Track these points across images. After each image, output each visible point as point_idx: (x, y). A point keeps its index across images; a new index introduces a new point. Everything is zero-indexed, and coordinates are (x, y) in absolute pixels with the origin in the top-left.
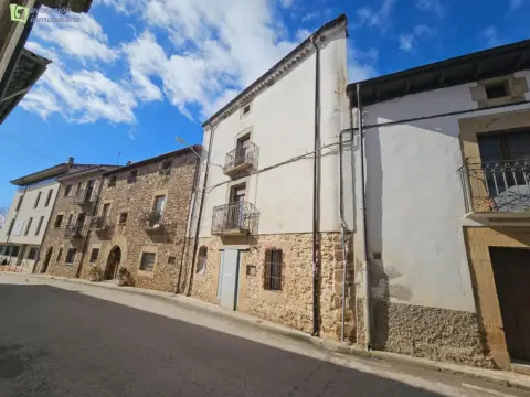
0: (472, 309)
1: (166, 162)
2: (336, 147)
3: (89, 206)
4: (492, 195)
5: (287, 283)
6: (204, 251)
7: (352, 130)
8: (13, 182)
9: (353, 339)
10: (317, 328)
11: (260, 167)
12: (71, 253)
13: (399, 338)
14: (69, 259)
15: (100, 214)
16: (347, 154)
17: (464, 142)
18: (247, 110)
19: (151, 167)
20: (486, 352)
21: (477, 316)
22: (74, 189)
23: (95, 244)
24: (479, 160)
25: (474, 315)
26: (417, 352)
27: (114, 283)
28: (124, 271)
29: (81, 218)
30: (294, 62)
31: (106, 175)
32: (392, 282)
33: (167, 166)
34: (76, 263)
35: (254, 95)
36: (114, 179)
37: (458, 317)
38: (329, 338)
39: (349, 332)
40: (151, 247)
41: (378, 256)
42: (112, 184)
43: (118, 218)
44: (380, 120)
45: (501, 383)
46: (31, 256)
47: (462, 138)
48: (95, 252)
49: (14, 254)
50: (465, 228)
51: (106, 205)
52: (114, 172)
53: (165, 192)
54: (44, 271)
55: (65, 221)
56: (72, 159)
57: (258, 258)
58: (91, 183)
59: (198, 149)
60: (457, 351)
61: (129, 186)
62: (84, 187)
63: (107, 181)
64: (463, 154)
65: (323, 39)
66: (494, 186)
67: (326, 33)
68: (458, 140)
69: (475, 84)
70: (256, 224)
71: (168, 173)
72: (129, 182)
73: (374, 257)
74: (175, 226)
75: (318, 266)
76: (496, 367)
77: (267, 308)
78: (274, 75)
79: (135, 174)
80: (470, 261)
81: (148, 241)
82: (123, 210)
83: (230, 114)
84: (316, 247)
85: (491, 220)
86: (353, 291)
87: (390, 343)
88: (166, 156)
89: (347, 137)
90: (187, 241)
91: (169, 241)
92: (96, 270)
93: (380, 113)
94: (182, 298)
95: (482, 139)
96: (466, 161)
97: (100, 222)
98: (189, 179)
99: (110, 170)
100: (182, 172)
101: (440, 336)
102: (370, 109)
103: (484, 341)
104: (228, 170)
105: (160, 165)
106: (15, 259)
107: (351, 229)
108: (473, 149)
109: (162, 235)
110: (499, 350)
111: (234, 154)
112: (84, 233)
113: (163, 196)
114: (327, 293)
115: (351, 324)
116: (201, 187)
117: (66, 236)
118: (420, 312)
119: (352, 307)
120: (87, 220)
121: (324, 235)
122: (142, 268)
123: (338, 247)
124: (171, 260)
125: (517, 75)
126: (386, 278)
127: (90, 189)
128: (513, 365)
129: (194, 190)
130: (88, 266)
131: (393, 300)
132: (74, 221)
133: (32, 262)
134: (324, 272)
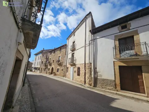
0: (114, 79)
1: (60, 48)
2: (89, 44)
3: (47, 59)
4: (120, 53)
5: (81, 74)
6: (68, 68)
7: (92, 40)
8: (34, 55)
9: (91, 85)
10: (85, 83)
11: (77, 49)
12: (45, 69)
13: (99, 85)
14: (45, 70)
15: (49, 61)
16: (91, 46)
17: (115, 41)
18: (74, 35)
19: (57, 50)
20: (116, 88)
21: (115, 81)
22: (44, 55)
23: (49, 67)
24: (118, 45)
25: (114, 81)
26: (102, 88)
27: (53, 75)
28: (54, 73)
29: (46, 62)
30: (82, 24)
31: (50, 52)
32: (98, 74)
33: (61, 49)
34: (46, 71)
35: (75, 32)
36: (51, 53)
37: (111, 81)
38: (87, 85)
39: (90, 84)
40: (59, 67)
41: (96, 68)
42: (51, 54)
43: (53, 61)
44: (98, 37)
45: (115, 93)
46: (39, 70)
47: (115, 40)
48: (49, 68)
49: (36, 69)
50: (114, 62)
51: (50, 59)
52: (51, 51)
53: (60, 55)
54: (41, 73)
55: (43, 62)
56: (44, 49)
57: (76, 69)
58: (47, 54)
59: (66, 45)
60: (110, 88)
61: (54, 54)
62: (46, 55)
63: (50, 53)
64: (115, 44)
65: (87, 18)
66: (121, 51)
67: (87, 17)
68: (114, 41)
69: (119, 26)
70: (76, 62)
71: (61, 51)
72: (54, 53)
73: (95, 68)
74: (62, 63)
75: (85, 71)
76: (117, 91)
77: (78, 80)
78: (78, 27)
79: (55, 51)
80: (114, 69)
81: (58, 66)
82: (53, 60)
83: (71, 36)
84: (85, 67)
85: (119, 59)
86: (91, 76)
87: (97, 86)
88: (60, 47)
89: (91, 42)
90: (65, 66)
91: (62, 66)
92: (49, 72)
93: (98, 36)
94: (64, 78)
95: (119, 40)
96: (115, 46)
97: (49, 62)
98: (65, 52)
99: (50, 51)
100: (63, 50)
101: (107, 85)
102: (96, 35)
103: (116, 86)
104: (71, 50)
105: (59, 49)
106: (36, 70)
107: (91, 63)
108: (117, 42)
109: (60, 65)
110: (119, 88)
111: (72, 46)
112: (47, 65)
113: (60, 56)
114: (87, 76)
115: (91, 82)
116: (67, 54)
117: (44, 65)
118: (104, 80)
119: (91, 79)
120: (47, 62)
121: (86, 64)
122: (57, 72)
123: (89, 67)
124: (62, 70)
125: (129, 22)
126: (97, 73)
127: (47, 55)
128: (121, 91)
129: (66, 54)
130: (48, 72)
131: (99, 77)
132: (45, 62)
133: (39, 71)
134: (86, 72)
